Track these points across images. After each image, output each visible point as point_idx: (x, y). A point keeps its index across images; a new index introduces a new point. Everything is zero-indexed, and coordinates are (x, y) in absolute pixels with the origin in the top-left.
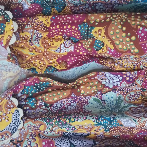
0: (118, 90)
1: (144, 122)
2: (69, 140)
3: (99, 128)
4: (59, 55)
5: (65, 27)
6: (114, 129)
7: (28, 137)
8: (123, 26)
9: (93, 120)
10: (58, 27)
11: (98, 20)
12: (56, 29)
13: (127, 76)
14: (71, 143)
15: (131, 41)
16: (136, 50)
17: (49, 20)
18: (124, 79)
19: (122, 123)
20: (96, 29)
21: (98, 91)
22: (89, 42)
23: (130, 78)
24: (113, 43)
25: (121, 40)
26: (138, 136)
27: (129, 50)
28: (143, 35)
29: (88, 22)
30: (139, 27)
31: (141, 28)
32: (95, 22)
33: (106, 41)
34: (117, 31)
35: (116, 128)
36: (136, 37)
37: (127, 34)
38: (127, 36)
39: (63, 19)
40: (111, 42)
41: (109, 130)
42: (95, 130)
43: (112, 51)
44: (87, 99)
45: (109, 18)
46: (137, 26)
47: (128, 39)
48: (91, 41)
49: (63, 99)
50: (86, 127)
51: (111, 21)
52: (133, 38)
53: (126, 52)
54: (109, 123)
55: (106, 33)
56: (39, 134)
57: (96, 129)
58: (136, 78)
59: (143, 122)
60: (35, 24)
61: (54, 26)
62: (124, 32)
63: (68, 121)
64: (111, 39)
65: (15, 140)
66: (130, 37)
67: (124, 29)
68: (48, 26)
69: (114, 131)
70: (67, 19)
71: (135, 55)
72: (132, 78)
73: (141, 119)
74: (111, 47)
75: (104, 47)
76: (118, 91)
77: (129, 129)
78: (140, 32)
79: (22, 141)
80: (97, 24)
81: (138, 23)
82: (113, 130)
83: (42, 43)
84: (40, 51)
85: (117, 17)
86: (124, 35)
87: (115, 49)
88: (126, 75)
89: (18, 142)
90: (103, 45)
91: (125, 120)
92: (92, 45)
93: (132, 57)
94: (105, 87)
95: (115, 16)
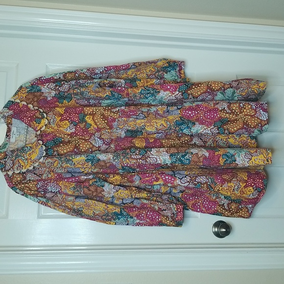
0: (102, 151)
1: (110, 157)
2: (71, 174)
4: (66, 132)
5: (72, 115)
9: (85, 157)
10: (68, 114)
11: (89, 112)
13: (105, 141)
15: (105, 122)
16: (108, 127)
17: (63, 111)
18: (104, 143)
20: (88, 116)
21: (90, 148)
22: (83, 124)
23: (107, 143)
24: (96, 124)
25: (100, 122)
27: (105, 127)
29: (84, 112)
30: (109, 117)
32: (88, 113)
33: (92, 123)
34: (99, 118)
35: (97, 164)
37: (103, 119)
39: (71, 110)
43: (96, 128)
47: (103, 122)
48: (85, 123)
49: (70, 152)
52: (106, 121)
53: (103, 128)
55: (93, 118)
57: (86, 164)
58: (110, 143)
60: (55, 112)
61: (66, 113)
63: (71, 158)
64: (95, 122)
65: (38, 174)
67: (102, 117)
68: (63, 113)
70: (73, 111)
71: (108, 129)
73: (109, 155)
74: (96, 126)
75: (92, 127)
78: (109, 119)
79: (43, 174)
81: (108, 115)
83: (57, 125)
87: (98, 127)
89: (40, 175)
91: (101, 156)
92: (85, 126)
93: (106, 130)
94: (94, 146)
95: (97, 110)
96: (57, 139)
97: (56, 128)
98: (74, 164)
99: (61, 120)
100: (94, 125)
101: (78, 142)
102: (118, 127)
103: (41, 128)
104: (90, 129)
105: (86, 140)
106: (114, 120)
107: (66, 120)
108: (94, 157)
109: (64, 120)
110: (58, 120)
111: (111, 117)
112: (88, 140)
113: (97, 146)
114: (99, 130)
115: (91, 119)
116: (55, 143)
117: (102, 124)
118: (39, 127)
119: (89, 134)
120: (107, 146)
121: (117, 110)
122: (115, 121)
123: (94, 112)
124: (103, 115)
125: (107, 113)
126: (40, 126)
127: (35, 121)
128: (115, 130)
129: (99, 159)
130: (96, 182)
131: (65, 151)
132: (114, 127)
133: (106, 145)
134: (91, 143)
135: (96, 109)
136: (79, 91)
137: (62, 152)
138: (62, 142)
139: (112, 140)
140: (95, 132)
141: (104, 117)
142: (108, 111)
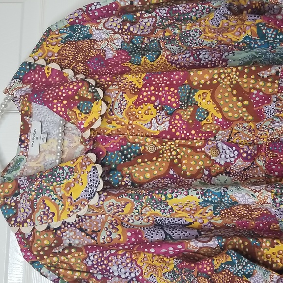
0: (234, 173)
1: (266, 198)
2: (163, 230)
3: (206, 210)
4: (148, 132)
5: (161, 89)
6: (226, 211)
7: (107, 225)
8: (233, 89)
9: (198, 196)
10: (152, 88)
11: (203, 81)
12: (150, 90)
13: (244, 152)
14: (166, 234)
15: (244, 106)
16: (250, 118)
17: (141, 80)
18: (240, 155)
19: (237, 198)
20: (200, 92)
21: (206, 168)
22: (190, 111)
23: (248, 155)
24: (220, 110)
25: (231, 105)
26: (261, 225)
27: (242, 118)
28: (257, 98)
29: (190, 83)
30: (252, 91)
31: (255, 92)
32: (199, 84)
33: (211, 107)
34: (227, 94)
35: (229, 210)
36: (250, 101)
37: (238, 98)
38: (238, 101)
39: (158, 79)
40: (218, 109)
41: (219, 213)
42: (201, 213)
43: (220, 120)
44: (191, 182)
45: (217, 79)
46: (250, 89)
47: (239, 104)
48: (192, 110)
49: (158, 177)
50: (188, 209)
51: (218, 83)
52: (246, 103)
53: (237, 120)
54: (219, 199)
55: (212, 97)
56: (122, 223)
57: (201, 211)
58: (255, 155)
59: (264, 197)
60: (122, 84)
61: (148, 87)
62: (234, 95)
63: (163, 197)
64: (218, 106)
65: (89, 230)
66: (242, 101)
67: (235, 92)
68: (140, 86)
69: (227, 215)
70: (163, 80)
71: (249, 122)
72: (250, 154)
73: (262, 193)
74: (219, 116)
75: (210, 117)
76: (233, 175)
77: (246, 212)
78: (254, 96)
79: (99, 231)
80: (201, 86)
81: (251, 86)
82: (225, 213)
83: (127, 114)
84: (123, 124)
85: (225, 77)
86: (235, 99)
87: (224, 117)
88: (243, 149)
89: (93, 232)
90: (208, 114)
91: (240, 195)
92: (193, 115)
93: (246, 125)
94: (214, 162)
95: (223, 76)
96: (129, 147)
97: (127, 121)
98: (172, 209)
99: (137, 104)
100: (215, 113)
101: (178, 154)
102: (278, 116)
103: (92, 124)
104: (205, 122)
105: (194, 149)
106: (267, 99)
107: (149, 101)
108: (221, 197)
109: (145, 102)
110: (130, 104)
111: (259, 90)
112: (200, 147)
113: (223, 163)
114: (227, 123)
115: (208, 98)
116: (126, 156)
117: (235, 109)
118: (88, 121)
119: (202, 133)
120: (248, 164)
121: (273, 72)
122: (269, 102)
123: (215, 82)
124: (237, 87)
125: (247, 82)
126: (90, 118)
127: (78, 108)
128: (267, 123)
129: (236, 202)
130: (232, 263)
131: (148, 175)
132: (268, 116)
133: (246, 159)
134: (207, 155)
135: (219, 74)
136: (177, 31)
137: (142, 178)
138: (139, 155)
139: (259, 148)
140: (217, 130)
141: (240, 92)
142: (249, 76)
